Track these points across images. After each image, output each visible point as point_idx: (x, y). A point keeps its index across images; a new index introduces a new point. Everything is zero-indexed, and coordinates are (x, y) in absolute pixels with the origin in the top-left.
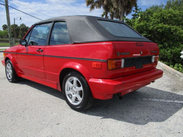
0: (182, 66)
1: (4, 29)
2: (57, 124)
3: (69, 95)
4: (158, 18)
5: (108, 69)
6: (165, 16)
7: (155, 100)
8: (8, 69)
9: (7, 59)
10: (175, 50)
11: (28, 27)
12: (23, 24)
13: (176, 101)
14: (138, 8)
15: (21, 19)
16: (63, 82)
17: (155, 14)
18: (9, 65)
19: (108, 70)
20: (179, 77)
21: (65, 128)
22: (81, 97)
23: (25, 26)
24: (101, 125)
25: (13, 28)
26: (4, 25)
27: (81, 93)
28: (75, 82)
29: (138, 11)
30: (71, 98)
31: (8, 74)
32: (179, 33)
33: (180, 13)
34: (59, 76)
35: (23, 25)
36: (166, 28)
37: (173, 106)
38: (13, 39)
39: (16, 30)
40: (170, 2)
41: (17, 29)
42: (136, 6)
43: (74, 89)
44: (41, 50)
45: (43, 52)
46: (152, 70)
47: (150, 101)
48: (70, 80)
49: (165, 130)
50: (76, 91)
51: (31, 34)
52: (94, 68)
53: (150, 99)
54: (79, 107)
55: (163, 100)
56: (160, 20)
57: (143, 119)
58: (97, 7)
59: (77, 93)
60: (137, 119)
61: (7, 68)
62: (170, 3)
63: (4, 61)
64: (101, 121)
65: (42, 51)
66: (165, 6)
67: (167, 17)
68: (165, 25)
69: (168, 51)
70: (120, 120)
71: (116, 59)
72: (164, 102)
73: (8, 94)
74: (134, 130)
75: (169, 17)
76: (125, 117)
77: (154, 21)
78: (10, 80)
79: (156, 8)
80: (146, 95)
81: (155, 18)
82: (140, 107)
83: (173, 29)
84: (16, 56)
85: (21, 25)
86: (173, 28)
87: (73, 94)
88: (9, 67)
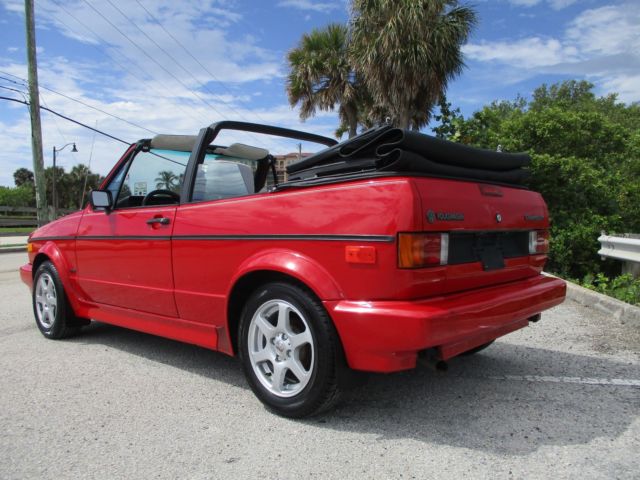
0: (607, 279)
1: (17, 182)
2: (230, 462)
3: (260, 364)
4: (515, 134)
5: (400, 266)
6: (539, 127)
7: (546, 379)
8: (41, 294)
9: (40, 261)
10: (577, 233)
11: (98, 176)
12: (81, 167)
13: (616, 381)
14: (451, 109)
15: (75, 150)
16: (242, 321)
17: (505, 124)
18: (47, 281)
19: (398, 268)
20: (607, 310)
21: (259, 472)
22: (307, 369)
23: (89, 172)
24: (382, 459)
25: (50, 180)
26: (18, 172)
27: (304, 354)
28: (283, 319)
29: (450, 118)
30: (270, 375)
31: (42, 310)
32: (586, 177)
33: (583, 118)
34: (226, 302)
35: (80, 169)
36: (543, 166)
37: (611, 396)
38: (49, 211)
39: (58, 185)
40: (545, 92)
41: (62, 180)
42: (443, 102)
43: (278, 343)
44: (162, 220)
45: (170, 226)
46: (531, 280)
47: (530, 383)
48: (266, 312)
49: (604, 467)
50: (288, 347)
51: (126, 173)
52: (351, 264)
53: (529, 378)
54: (300, 403)
55: (574, 380)
56: (525, 141)
57: (522, 438)
58: (323, 106)
59: (291, 354)
60: (503, 437)
61: (37, 292)
62: (544, 96)
63: (30, 269)
64: (379, 448)
65: (166, 223)
66: (531, 104)
67: (544, 130)
68: (541, 157)
69: (557, 238)
70: (443, 443)
71: (423, 232)
72: (578, 384)
73: (44, 374)
74: (500, 473)
75: (550, 132)
76: (461, 434)
77: (507, 144)
78: (49, 330)
79: (504, 110)
80: (515, 366)
81: (507, 135)
82: (502, 401)
83: (568, 168)
84: (73, 253)
85: (75, 168)
86: (566, 163)
87: (277, 360)
88: (46, 284)
